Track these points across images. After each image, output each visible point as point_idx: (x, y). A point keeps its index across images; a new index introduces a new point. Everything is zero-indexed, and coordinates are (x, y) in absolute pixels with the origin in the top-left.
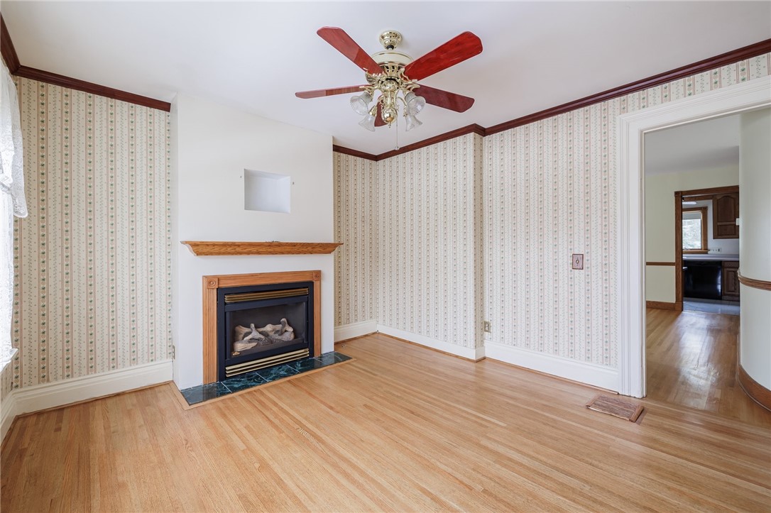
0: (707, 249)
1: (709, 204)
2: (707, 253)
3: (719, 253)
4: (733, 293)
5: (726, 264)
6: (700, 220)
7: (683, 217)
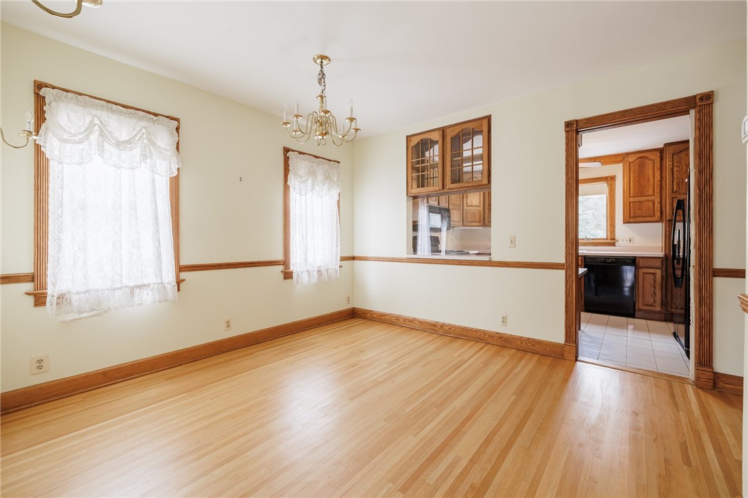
0: (614, 239)
1: (617, 170)
2: (613, 245)
3: (631, 244)
4: (652, 308)
5: (641, 263)
6: (605, 195)
7: (580, 193)
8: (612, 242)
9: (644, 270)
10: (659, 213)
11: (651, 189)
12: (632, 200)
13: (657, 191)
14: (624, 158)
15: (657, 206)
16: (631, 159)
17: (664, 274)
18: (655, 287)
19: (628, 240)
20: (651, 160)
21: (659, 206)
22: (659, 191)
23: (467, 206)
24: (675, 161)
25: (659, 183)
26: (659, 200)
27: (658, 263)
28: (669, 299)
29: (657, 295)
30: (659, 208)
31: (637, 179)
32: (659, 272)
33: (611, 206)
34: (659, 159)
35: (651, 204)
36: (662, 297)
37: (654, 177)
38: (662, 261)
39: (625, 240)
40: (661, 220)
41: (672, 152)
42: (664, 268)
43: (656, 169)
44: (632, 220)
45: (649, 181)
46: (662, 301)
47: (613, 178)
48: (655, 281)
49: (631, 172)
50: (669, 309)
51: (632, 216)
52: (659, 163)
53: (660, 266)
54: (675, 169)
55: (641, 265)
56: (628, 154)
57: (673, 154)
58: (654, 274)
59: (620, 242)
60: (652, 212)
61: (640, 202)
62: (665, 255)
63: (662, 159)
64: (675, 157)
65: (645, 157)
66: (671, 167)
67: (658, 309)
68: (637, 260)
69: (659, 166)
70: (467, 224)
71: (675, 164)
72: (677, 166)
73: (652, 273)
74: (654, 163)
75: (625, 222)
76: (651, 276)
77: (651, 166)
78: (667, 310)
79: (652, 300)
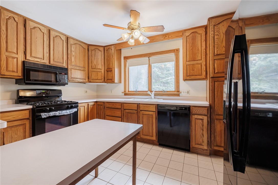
0: (179, 92)
1: (180, 44)
2: (179, 95)
4: (201, 147)
5: (194, 111)
6: (174, 62)
8: (177, 93)
9: (196, 117)
10: (205, 72)
11: (200, 55)
12: (188, 63)
13: (203, 57)
14: (183, 33)
15: (204, 67)
16: (187, 34)
17: (209, 120)
18: (203, 130)
19: (187, 92)
20: (199, 34)
21: (205, 67)
22: (204, 56)
23: (92, 69)
24: (215, 31)
25: (205, 50)
26: (205, 63)
27: (205, 111)
28: (213, 139)
29: (204, 136)
30: (205, 69)
31: (191, 48)
32: (205, 118)
33: (177, 70)
34: (204, 33)
35: (200, 66)
36: (208, 138)
37: (201, 47)
38: (208, 109)
39: (185, 93)
40: (206, 78)
41: (213, 24)
42: (209, 116)
43: (202, 41)
44: (188, 78)
45: (198, 50)
46: (208, 141)
47: (178, 51)
48: (203, 125)
49: (188, 43)
50: (213, 148)
51: (188, 75)
52: (205, 36)
53: (206, 114)
54: (216, 37)
55: (194, 113)
56: (185, 30)
57: (214, 26)
58: (202, 120)
59: (182, 93)
60: (200, 72)
61: (193, 65)
62: (210, 105)
63: (206, 34)
64: (215, 27)
65: (196, 32)
66: (213, 36)
67: (205, 147)
68: (191, 108)
69: (204, 38)
70: (92, 81)
71: (216, 33)
72: (217, 35)
73: (201, 119)
74: (201, 36)
75: (185, 80)
76: (201, 121)
77: (199, 38)
78: (211, 148)
79: (201, 140)
